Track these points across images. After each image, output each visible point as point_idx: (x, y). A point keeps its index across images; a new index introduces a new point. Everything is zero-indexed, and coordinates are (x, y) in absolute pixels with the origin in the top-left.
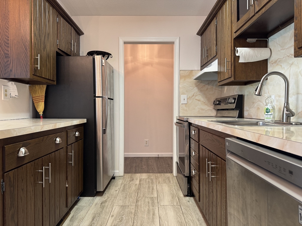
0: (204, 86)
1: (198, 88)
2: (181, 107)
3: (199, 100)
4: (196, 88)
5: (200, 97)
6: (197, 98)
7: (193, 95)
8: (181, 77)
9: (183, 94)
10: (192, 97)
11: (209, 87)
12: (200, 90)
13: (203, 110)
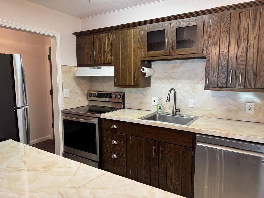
0: (80, 80)
1: (76, 83)
2: (64, 101)
3: (77, 93)
4: (74, 82)
5: (78, 90)
6: (76, 91)
7: (73, 89)
8: (63, 72)
9: (66, 88)
10: (72, 90)
11: (83, 82)
12: (78, 84)
13: (80, 101)
